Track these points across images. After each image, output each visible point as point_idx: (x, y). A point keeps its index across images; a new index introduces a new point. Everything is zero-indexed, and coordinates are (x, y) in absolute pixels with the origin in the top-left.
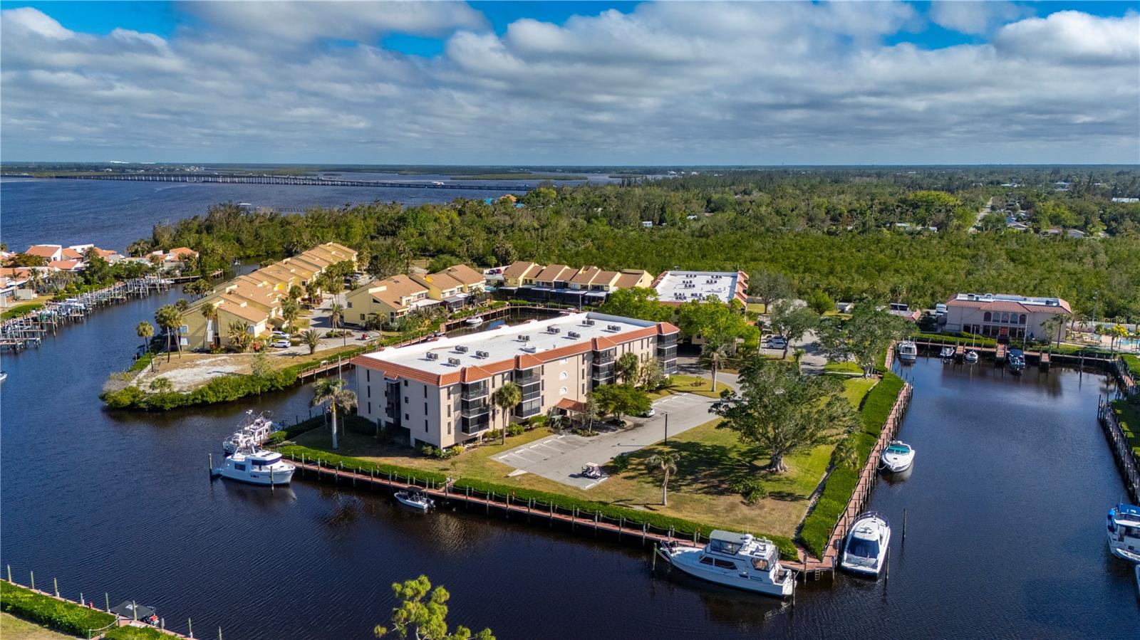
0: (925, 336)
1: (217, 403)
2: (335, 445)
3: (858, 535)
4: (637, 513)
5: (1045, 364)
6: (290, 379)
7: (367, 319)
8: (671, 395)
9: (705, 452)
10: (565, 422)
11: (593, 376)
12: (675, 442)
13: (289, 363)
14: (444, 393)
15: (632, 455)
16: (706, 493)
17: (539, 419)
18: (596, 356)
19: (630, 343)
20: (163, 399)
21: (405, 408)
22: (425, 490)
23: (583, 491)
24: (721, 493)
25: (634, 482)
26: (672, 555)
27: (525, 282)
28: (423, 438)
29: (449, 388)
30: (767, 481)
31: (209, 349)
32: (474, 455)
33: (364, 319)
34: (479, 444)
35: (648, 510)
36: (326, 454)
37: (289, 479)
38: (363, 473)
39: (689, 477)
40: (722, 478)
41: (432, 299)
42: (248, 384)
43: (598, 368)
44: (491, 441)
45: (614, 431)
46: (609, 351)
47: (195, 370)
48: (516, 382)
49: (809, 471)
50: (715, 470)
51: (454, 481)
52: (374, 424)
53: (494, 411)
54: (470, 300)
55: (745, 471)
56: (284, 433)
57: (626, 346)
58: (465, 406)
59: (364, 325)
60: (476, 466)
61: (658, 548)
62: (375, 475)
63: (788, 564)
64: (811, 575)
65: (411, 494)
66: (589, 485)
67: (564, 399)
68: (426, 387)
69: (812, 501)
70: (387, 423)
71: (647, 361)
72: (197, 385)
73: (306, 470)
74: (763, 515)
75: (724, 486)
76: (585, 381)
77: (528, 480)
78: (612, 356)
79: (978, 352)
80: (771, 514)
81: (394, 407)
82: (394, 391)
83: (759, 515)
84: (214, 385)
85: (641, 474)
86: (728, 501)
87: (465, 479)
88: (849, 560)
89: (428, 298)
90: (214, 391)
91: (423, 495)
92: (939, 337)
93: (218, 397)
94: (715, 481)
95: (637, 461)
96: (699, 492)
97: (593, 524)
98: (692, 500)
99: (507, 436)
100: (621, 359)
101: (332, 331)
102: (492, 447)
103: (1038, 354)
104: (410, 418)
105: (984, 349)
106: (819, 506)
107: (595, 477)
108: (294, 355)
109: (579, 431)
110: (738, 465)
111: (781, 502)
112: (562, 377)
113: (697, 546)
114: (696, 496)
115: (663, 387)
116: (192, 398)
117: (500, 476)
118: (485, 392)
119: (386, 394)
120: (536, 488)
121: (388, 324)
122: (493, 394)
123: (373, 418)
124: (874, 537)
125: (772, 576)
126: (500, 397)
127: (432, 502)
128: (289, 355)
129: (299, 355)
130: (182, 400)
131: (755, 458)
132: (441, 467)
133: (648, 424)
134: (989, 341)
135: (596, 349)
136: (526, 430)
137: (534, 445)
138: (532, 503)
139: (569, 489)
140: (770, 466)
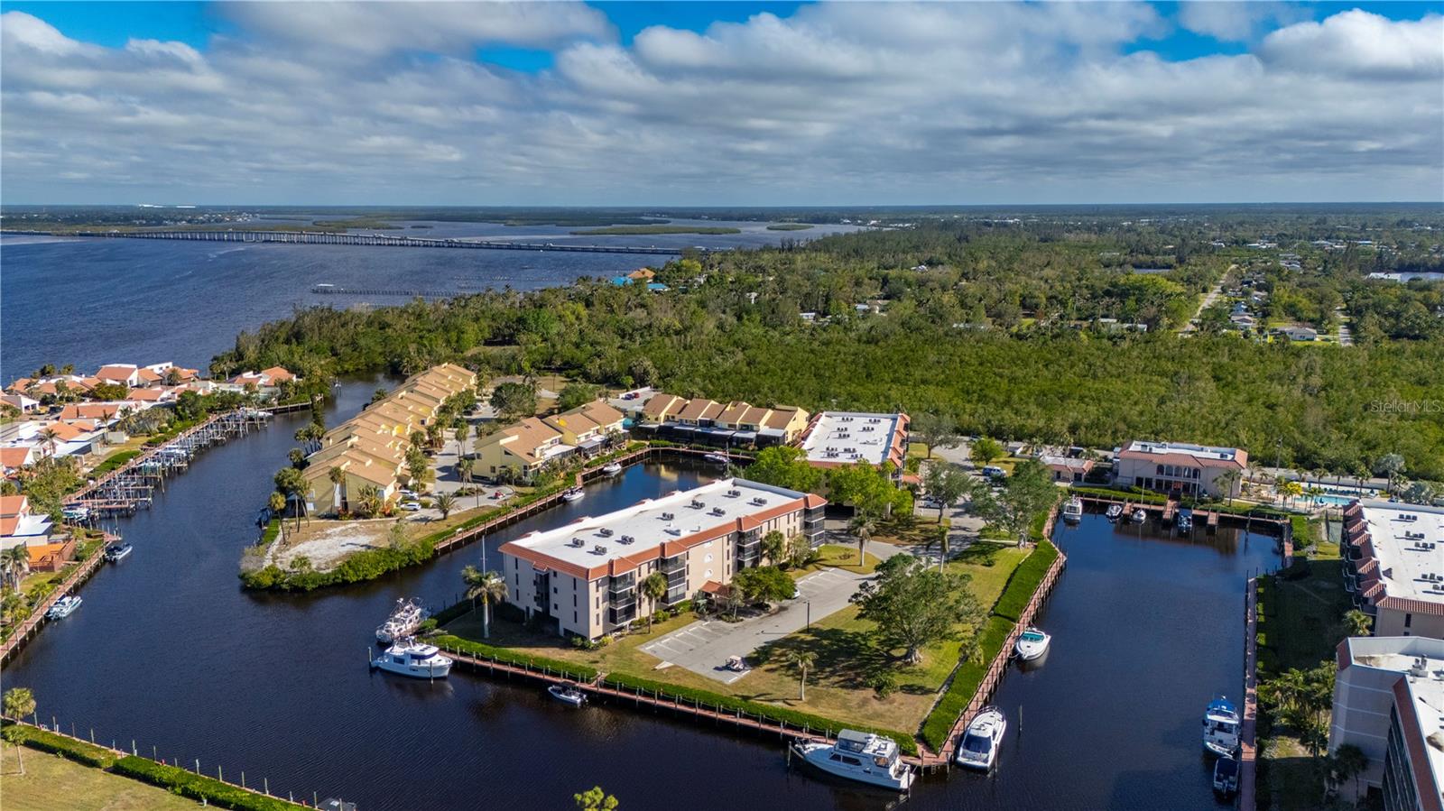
0: (1094, 491)
1: (358, 582)
2: (487, 635)
3: (973, 732)
4: (776, 710)
5: (1212, 527)
6: (428, 552)
7: (497, 473)
8: (819, 571)
9: (845, 641)
10: (710, 606)
11: (738, 556)
12: (817, 629)
13: (423, 533)
14: (592, 586)
15: (776, 644)
16: (842, 687)
17: (683, 604)
18: (741, 536)
19: (775, 519)
20: (304, 580)
21: (554, 598)
22: (577, 685)
23: (726, 686)
24: (856, 687)
25: (775, 675)
26: (806, 752)
27: (667, 418)
28: (572, 628)
29: (597, 581)
30: (902, 672)
31: (336, 514)
32: (622, 644)
33: (494, 472)
34: (625, 633)
35: (786, 706)
36: (480, 646)
37: (446, 673)
38: (517, 666)
39: (828, 669)
40: (859, 671)
41: (566, 444)
42: (387, 560)
43: (744, 548)
44: (638, 629)
45: (758, 615)
46: (754, 531)
47: (328, 541)
48: (662, 569)
49: (943, 661)
50: (853, 661)
51: (604, 675)
52: (523, 611)
53: (640, 599)
54: (607, 444)
55: (882, 662)
56: (435, 621)
57: (772, 522)
58: (612, 597)
59: (495, 479)
60: (625, 658)
61: (793, 745)
62: (529, 669)
63: (908, 759)
64: (928, 769)
65: (565, 688)
66: (732, 678)
67: (710, 582)
68: (575, 580)
69: (940, 695)
70: (536, 611)
71: (794, 536)
72: (334, 562)
73: (461, 662)
74: (893, 710)
75: (860, 679)
76: (730, 562)
77: (675, 674)
78: (758, 535)
79: (1147, 511)
80: (899, 708)
81: (543, 597)
82: (543, 582)
83: (889, 710)
84: (352, 561)
85: (782, 666)
86: (861, 696)
87: (615, 674)
88: (964, 755)
89: (561, 443)
90: (354, 569)
91: (576, 689)
92: (1108, 493)
93: (359, 576)
94: (852, 674)
95: (779, 651)
96: (836, 685)
97: (735, 720)
98: (828, 694)
99: (653, 623)
100: (766, 538)
101: (462, 489)
102: (638, 636)
103: (1205, 514)
104: (559, 607)
105: (1153, 508)
106: (945, 701)
107: (738, 670)
108: (426, 520)
109: (724, 617)
110: (877, 656)
111: (910, 696)
112: (707, 560)
113: (829, 741)
114: (832, 691)
115: (811, 562)
116: (332, 577)
117: (648, 669)
118: (632, 583)
119: (535, 583)
120: (682, 683)
121: (521, 478)
122: (640, 583)
123: (522, 606)
124: (988, 733)
125: (892, 771)
126: (645, 585)
127: (585, 696)
128: (422, 520)
129: (431, 520)
130: (323, 580)
131: (893, 647)
132: (591, 659)
133: (793, 606)
134: (1160, 498)
135: (741, 529)
136: (672, 616)
137: (680, 633)
138: (679, 700)
139: (714, 683)
140: (906, 656)
